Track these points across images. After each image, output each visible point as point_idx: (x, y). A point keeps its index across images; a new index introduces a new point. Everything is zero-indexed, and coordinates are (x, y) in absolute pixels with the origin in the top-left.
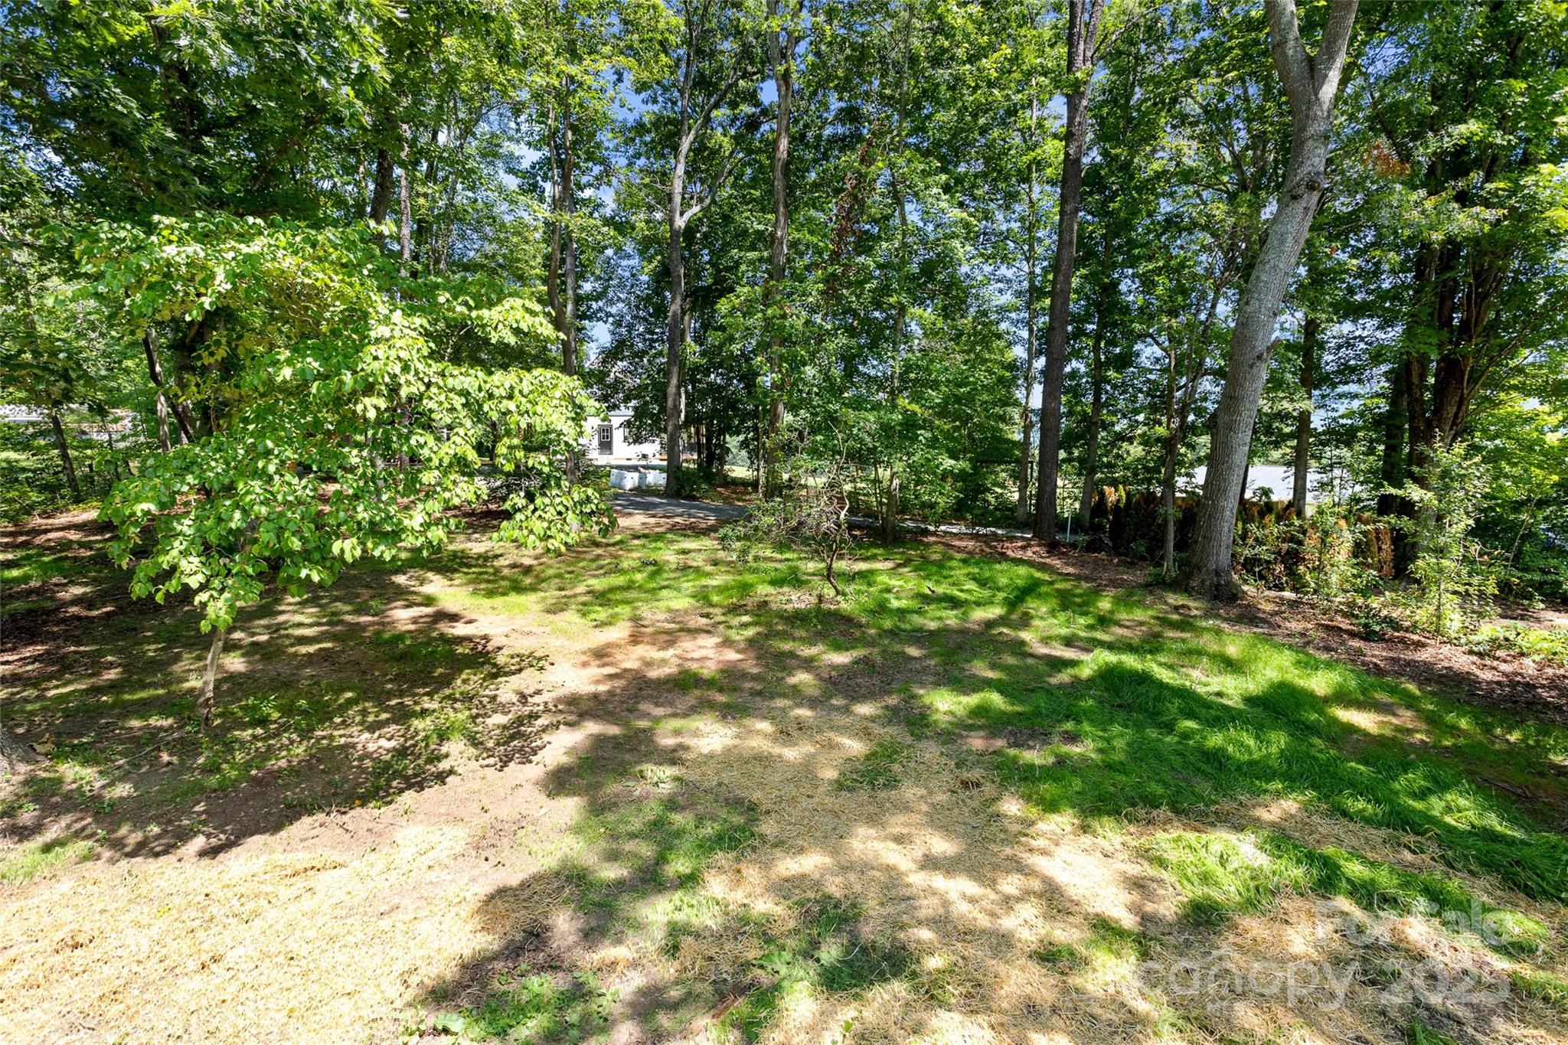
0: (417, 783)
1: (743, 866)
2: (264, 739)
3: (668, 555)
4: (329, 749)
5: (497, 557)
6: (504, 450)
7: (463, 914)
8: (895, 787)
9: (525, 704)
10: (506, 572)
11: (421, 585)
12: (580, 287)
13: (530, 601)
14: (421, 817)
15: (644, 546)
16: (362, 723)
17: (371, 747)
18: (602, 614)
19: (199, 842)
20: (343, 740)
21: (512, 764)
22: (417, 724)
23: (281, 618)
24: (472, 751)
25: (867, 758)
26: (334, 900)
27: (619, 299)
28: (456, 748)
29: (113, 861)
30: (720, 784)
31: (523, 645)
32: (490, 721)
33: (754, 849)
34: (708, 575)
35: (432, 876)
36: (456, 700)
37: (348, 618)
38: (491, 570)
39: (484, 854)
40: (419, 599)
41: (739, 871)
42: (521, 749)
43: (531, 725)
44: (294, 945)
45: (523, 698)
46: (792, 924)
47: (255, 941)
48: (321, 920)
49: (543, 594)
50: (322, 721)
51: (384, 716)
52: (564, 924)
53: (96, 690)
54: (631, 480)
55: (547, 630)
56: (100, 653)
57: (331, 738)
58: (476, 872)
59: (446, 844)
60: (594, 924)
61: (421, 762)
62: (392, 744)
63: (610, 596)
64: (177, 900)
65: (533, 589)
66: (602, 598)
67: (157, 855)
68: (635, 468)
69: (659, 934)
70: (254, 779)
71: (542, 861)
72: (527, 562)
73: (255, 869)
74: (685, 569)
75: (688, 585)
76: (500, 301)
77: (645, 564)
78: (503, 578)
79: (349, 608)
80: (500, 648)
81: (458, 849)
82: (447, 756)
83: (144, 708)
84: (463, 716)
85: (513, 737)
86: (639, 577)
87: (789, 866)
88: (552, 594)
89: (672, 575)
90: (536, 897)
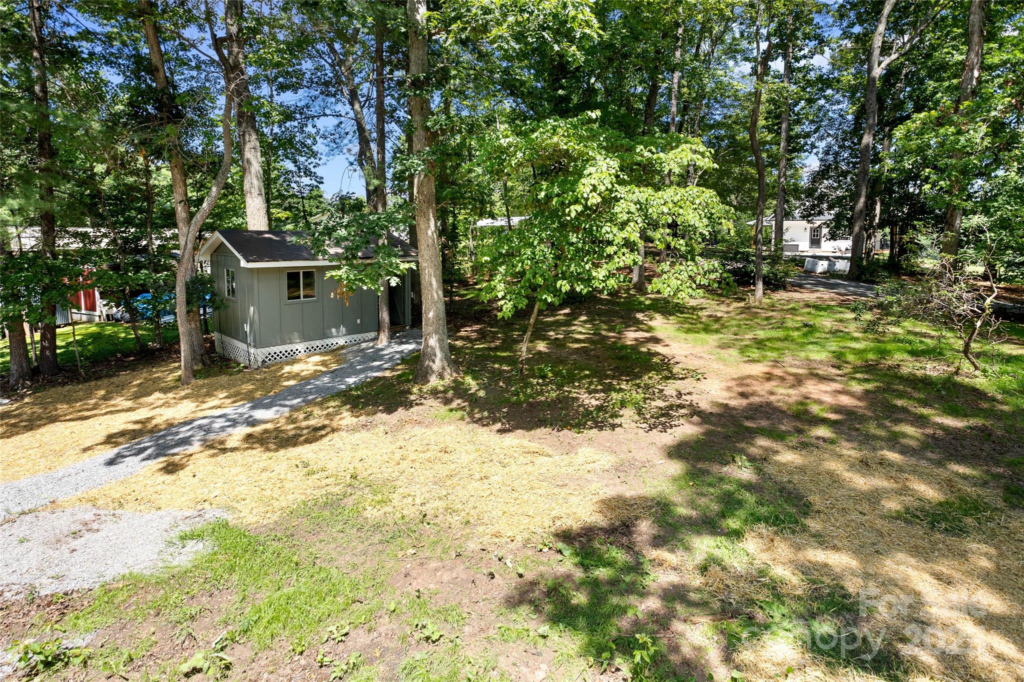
0: (599, 426)
1: (777, 539)
2: (541, 386)
3: (826, 322)
4: (568, 397)
5: (702, 309)
6: (659, 236)
7: (594, 500)
8: (959, 536)
9: (679, 398)
10: (704, 319)
11: (651, 320)
12: (792, 130)
13: (712, 339)
14: (596, 444)
15: (809, 313)
16: (587, 389)
17: (586, 402)
18: (755, 354)
19: (498, 426)
20: (575, 395)
21: (654, 430)
22: (614, 395)
23: (574, 328)
24: (637, 417)
25: (941, 504)
26: (540, 471)
27: (829, 135)
28: (628, 413)
29: (468, 423)
30: (790, 482)
31: (692, 364)
32: (653, 404)
33: (793, 532)
34: (856, 339)
35: (588, 476)
36: (639, 387)
37: (604, 333)
38: (695, 317)
39: (619, 474)
40: (645, 327)
41: (772, 540)
42: (663, 424)
43: (677, 411)
44: (516, 484)
45: (680, 395)
46: (799, 592)
47: (502, 476)
48: (531, 478)
49: (722, 336)
50: (569, 383)
51: (600, 387)
52: (645, 528)
53: (490, 349)
54: (822, 266)
55: (713, 357)
56: (497, 333)
57: (570, 392)
58: (611, 482)
59: (602, 462)
60: (662, 533)
61: (607, 415)
62: (598, 403)
63: (767, 343)
64: (483, 447)
65: (717, 331)
66: (760, 344)
67: (484, 425)
68: (827, 258)
69: (699, 558)
70: (530, 403)
71: (649, 489)
72: (719, 314)
73: (514, 444)
74: (834, 333)
75: (833, 346)
76: (677, 147)
77: (806, 325)
78: (701, 323)
79: (605, 327)
80: (677, 363)
81: (607, 467)
82: (621, 416)
83: (502, 360)
84: (640, 397)
85: (663, 415)
86: (796, 334)
87: (818, 555)
88: (727, 336)
89: (824, 335)
90: (636, 506)
